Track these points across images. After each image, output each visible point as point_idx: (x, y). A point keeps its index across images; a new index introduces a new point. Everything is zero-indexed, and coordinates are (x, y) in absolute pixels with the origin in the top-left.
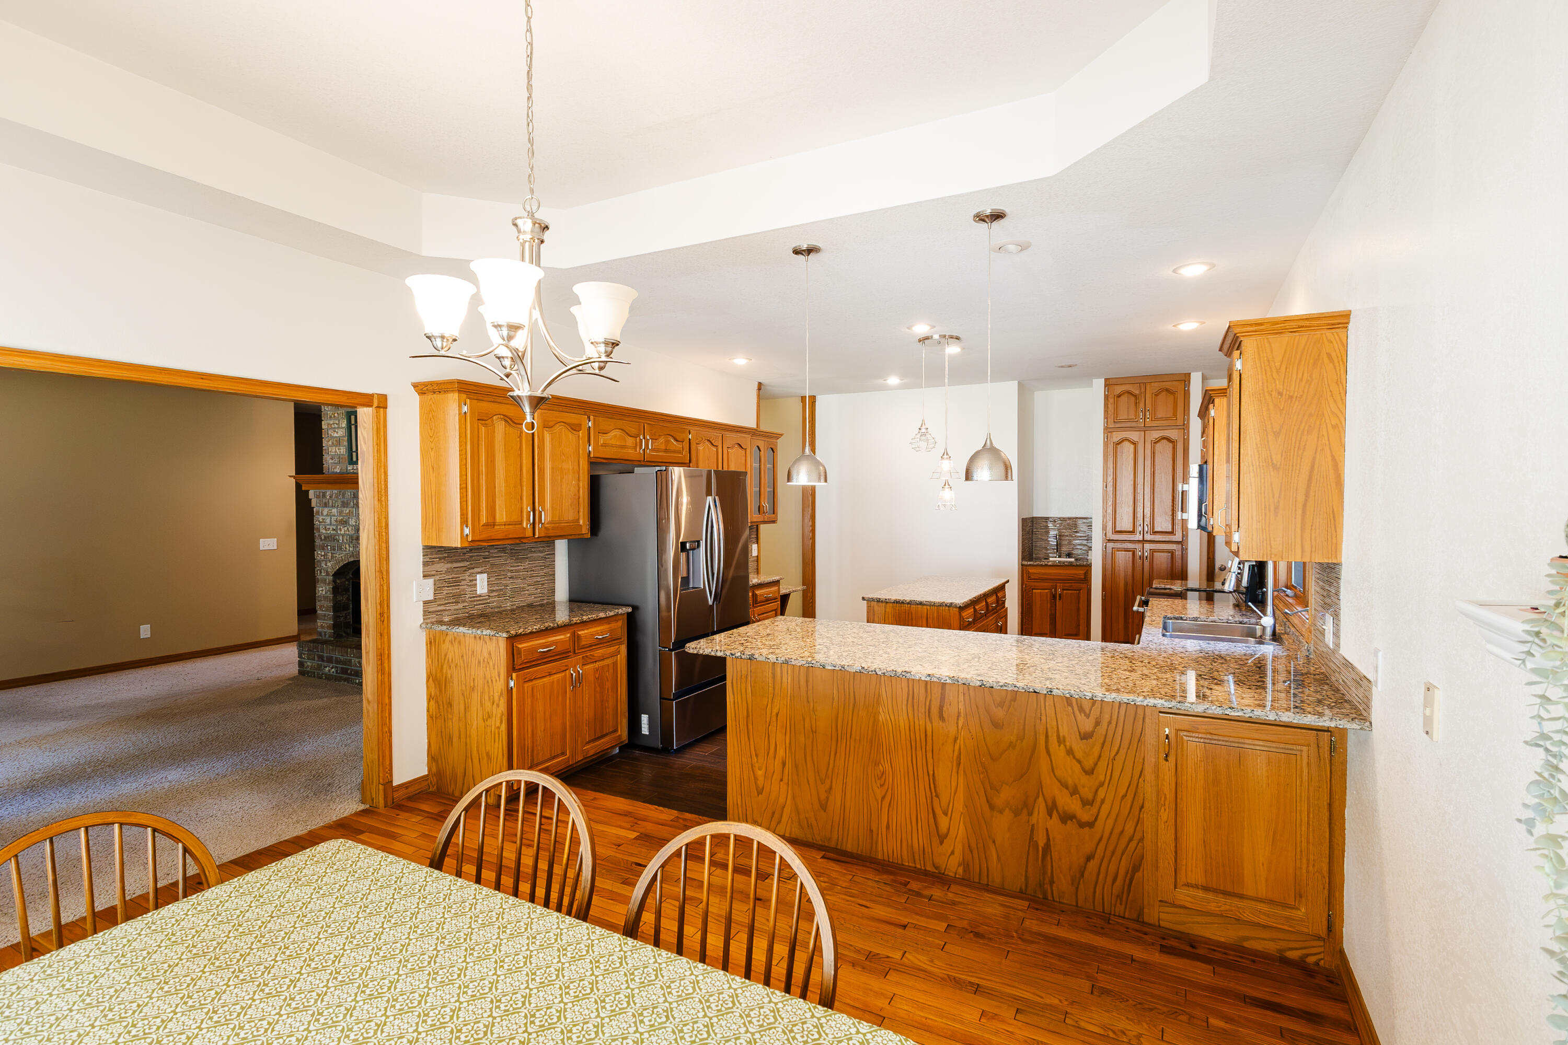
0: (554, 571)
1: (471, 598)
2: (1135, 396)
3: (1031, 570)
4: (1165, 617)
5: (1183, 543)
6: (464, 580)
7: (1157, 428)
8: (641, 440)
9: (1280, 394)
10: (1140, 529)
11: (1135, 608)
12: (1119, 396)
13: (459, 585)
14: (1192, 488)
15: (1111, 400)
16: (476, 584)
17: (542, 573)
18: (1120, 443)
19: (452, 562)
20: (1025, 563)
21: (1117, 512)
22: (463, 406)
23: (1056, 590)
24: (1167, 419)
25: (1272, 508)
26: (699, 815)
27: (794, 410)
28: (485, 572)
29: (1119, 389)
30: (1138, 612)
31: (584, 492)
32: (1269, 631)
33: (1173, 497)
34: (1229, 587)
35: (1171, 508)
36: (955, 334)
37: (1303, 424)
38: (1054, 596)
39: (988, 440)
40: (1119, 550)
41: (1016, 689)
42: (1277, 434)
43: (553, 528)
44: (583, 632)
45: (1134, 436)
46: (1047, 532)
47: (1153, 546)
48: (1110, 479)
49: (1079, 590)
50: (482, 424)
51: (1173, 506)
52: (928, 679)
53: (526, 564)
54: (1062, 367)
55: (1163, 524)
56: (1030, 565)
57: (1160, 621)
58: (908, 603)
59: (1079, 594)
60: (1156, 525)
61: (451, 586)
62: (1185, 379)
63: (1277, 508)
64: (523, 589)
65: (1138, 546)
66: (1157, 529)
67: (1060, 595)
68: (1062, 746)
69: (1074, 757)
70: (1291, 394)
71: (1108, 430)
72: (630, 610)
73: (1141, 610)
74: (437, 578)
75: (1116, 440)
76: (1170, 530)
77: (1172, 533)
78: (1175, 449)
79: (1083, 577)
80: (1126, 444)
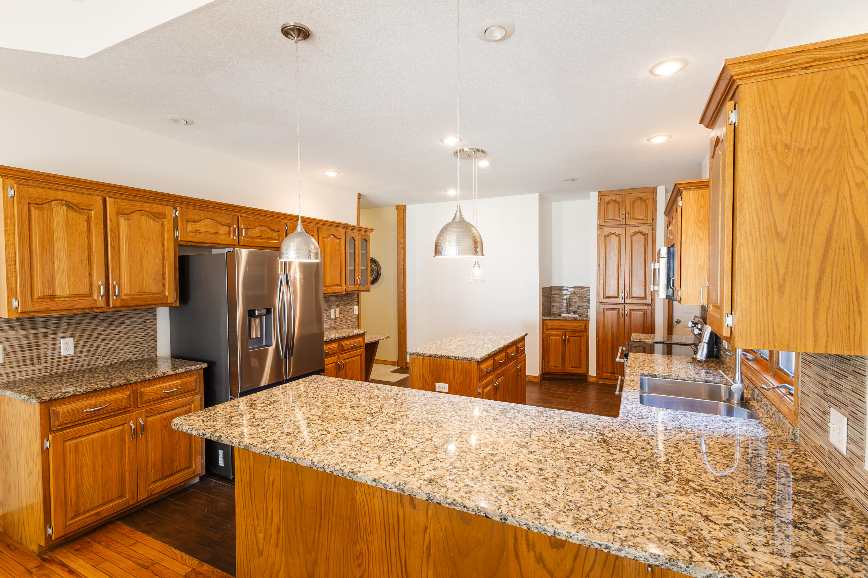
0: (156, 332)
1: (52, 359)
2: (619, 203)
3: (549, 323)
4: (642, 375)
5: (652, 305)
6: (45, 344)
7: (635, 225)
8: (234, 229)
9: (787, 147)
10: (622, 295)
11: (618, 360)
12: (608, 203)
13: (38, 349)
14: (662, 265)
15: (602, 207)
16: (60, 348)
17: (141, 334)
18: (609, 235)
19: (27, 329)
20: (545, 318)
21: (607, 283)
22: (9, 190)
23: (565, 337)
24: (640, 219)
25: (776, 287)
26: (216, 567)
27: (393, 215)
28: (70, 337)
29: (607, 199)
30: (620, 363)
31: (169, 269)
32: (736, 397)
33: (645, 273)
34: (701, 356)
35: (643, 281)
36: (481, 148)
37: (818, 182)
38: (564, 341)
39: (458, 212)
40: (608, 309)
41: (465, 510)
42: (782, 197)
43: (132, 299)
44: (147, 389)
45: (618, 231)
46: (561, 297)
47: (631, 307)
48: (602, 261)
49: (581, 337)
50: (35, 208)
51: (645, 280)
52: (374, 484)
53: (123, 328)
54: (567, 180)
55: (638, 291)
56: (548, 319)
57: (637, 379)
58: (439, 357)
59: (580, 340)
60: (633, 293)
61: (25, 351)
62: (654, 191)
63: (782, 287)
64: (119, 349)
65: (621, 307)
66: (634, 295)
67: (568, 340)
68: (532, 552)
69: (544, 566)
70: (803, 146)
71: (600, 227)
72: (205, 365)
73: (622, 361)
74: (8, 344)
75: (606, 233)
76: (643, 295)
77: (644, 298)
78: (646, 240)
79: (583, 328)
80: (613, 236)
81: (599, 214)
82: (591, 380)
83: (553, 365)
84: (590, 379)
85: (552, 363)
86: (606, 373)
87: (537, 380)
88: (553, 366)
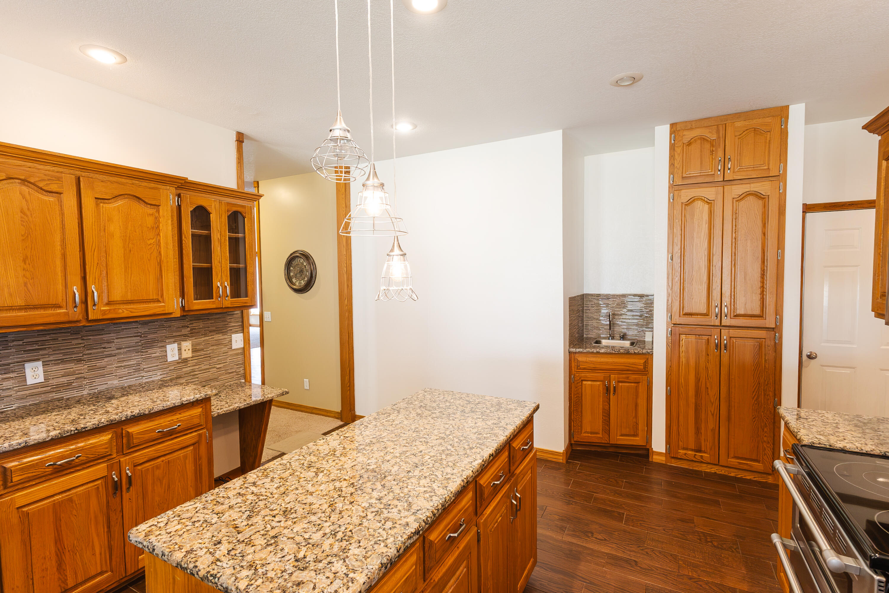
2: (711, 142)
3: (581, 358)
5: (775, 329)
7: (743, 181)
10: (717, 310)
12: (689, 144)
18: (692, 202)
20: (573, 350)
21: (686, 290)
23: (610, 381)
24: (754, 169)
29: (689, 135)
33: (762, 270)
35: (759, 285)
38: (608, 389)
40: (689, 335)
45: (709, 193)
46: (599, 311)
47: (733, 332)
48: (677, 249)
49: (638, 383)
51: (762, 283)
55: (748, 304)
56: (579, 352)
59: (637, 388)
60: (738, 306)
62: (782, 114)
65: (714, 332)
66: (740, 311)
67: (615, 388)
71: (674, 188)
75: (684, 199)
76: (757, 312)
77: (760, 316)
78: (765, 207)
79: (642, 367)
80: (699, 204)
81: (672, 165)
82: (656, 459)
83: (589, 430)
84: (654, 457)
85: (587, 427)
86: (684, 449)
87: (561, 459)
88: (588, 433)
